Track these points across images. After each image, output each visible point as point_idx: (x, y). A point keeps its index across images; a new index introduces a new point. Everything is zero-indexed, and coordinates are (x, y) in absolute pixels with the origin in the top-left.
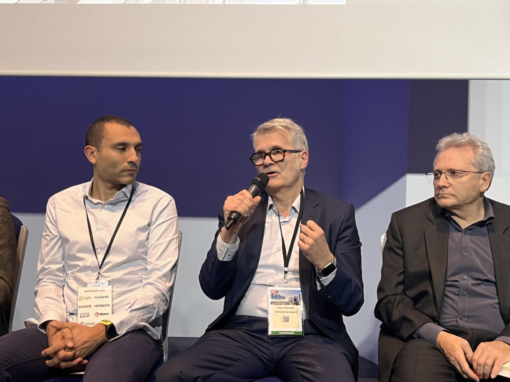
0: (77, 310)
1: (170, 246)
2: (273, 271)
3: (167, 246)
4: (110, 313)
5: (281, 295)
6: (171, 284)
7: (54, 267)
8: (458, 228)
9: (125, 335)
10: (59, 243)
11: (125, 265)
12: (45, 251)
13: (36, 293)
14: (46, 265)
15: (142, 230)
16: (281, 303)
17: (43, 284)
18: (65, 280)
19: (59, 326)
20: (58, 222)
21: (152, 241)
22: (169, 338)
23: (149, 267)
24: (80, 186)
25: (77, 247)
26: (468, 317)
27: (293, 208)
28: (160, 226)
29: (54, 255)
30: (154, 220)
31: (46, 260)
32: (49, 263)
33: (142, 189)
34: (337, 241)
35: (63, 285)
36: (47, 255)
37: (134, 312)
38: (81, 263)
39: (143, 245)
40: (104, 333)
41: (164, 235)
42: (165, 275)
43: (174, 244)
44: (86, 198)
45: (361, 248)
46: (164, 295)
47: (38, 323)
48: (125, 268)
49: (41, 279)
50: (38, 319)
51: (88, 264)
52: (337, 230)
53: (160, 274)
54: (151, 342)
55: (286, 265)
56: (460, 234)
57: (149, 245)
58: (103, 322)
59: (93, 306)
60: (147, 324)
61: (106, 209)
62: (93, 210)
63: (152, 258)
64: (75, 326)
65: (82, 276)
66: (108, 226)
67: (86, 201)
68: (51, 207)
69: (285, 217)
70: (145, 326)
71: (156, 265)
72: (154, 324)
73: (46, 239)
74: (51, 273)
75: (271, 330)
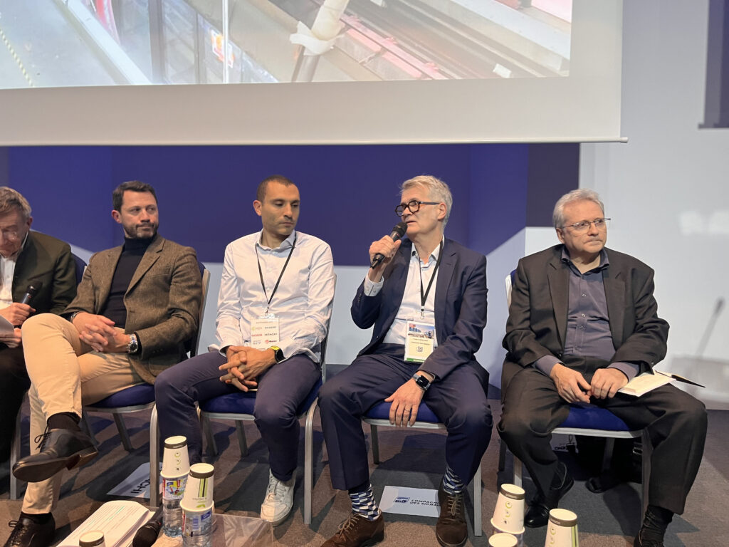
0: (250, 338)
1: (327, 286)
2: (412, 309)
3: (325, 286)
4: (278, 339)
5: (418, 328)
6: (328, 317)
7: (232, 302)
8: (577, 273)
9: (290, 358)
10: (236, 282)
11: (290, 301)
12: (224, 289)
13: (217, 324)
14: (225, 300)
15: (304, 272)
16: (417, 336)
17: (222, 316)
18: (240, 314)
19: (236, 349)
20: (235, 266)
21: (312, 282)
23: (310, 304)
24: (252, 235)
25: (248, 286)
26: (583, 347)
27: (432, 256)
28: (318, 269)
29: (231, 293)
30: (313, 263)
32: (229, 299)
35: (239, 317)
36: (226, 292)
37: (298, 340)
38: (254, 299)
39: (304, 284)
40: (273, 357)
41: (322, 276)
42: (323, 310)
43: (330, 284)
44: (257, 245)
46: (323, 326)
47: (219, 348)
48: (290, 303)
49: (220, 313)
50: (219, 345)
51: (259, 300)
53: (320, 308)
54: (312, 364)
55: (423, 304)
56: (579, 278)
57: (310, 285)
58: (273, 348)
59: (263, 335)
60: (309, 350)
61: (274, 255)
62: (263, 256)
63: (312, 295)
64: (249, 350)
65: (254, 309)
66: (275, 269)
67: (257, 248)
68: (229, 253)
69: (425, 263)
70: (307, 352)
71: (315, 301)
72: (314, 349)
73: (225, 279)
74: (229, 307)
75: (407, 357)
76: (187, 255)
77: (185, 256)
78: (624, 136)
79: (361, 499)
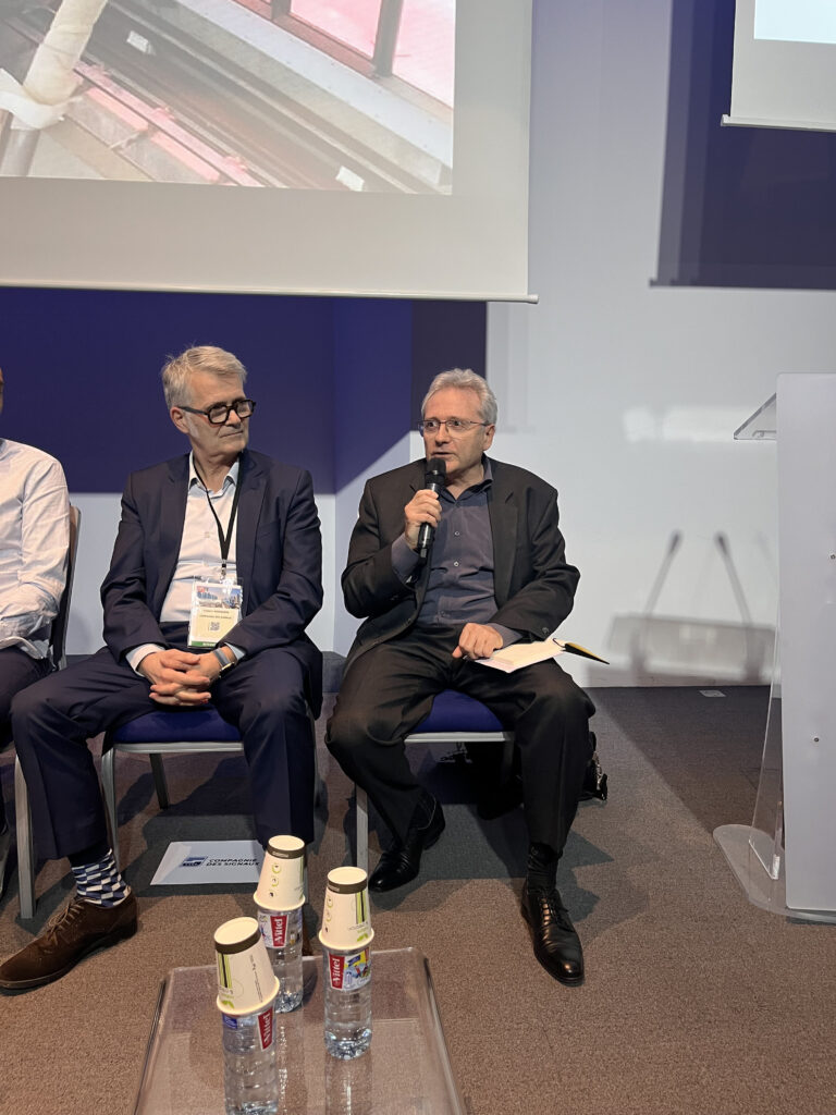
1: (56, 530)
3: (52, 530)
5: (212, 593)
8: (449, 499)
15: (10, 505)
16: (210, 605)
21: (28, 524)
22: (68, 657)
23: (27, 560)
27: (229, 478)
28: (38, 502)
30: (28, 492)
33: (10, 450)
34: (287, 520)
41: (47, 514)
42: (51, 571)
43: (63, 528)
45: (321, 528)
46: (53, 598)
52: (286, 506)
57: (24, 529)
60: (22, 639)
63: (29, 546)
69: (216, 491)
70: (20, 642)
75: (192, 639)
78: (533, 293)
79: (89, 874)
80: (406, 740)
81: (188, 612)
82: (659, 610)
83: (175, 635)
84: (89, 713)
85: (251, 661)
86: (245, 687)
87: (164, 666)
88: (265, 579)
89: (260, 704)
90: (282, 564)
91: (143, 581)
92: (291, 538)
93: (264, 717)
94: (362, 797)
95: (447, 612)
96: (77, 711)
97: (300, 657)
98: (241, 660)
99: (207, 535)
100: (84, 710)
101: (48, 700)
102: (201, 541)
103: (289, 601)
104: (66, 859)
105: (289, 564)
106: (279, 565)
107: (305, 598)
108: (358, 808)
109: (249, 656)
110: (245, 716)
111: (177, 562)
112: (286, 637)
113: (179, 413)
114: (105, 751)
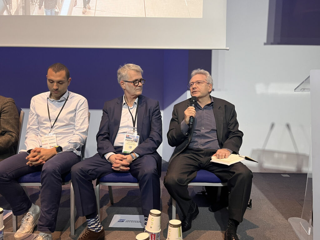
3: (84, 120)
5: (130, 137)
7: (35, 127)
8: (200, 108)
10: (36, 117)
11: (64, 127)
12: (30, 120)
13: (26, 138)
14: (31, 126)
15: (72, 112)
16: (130, 141)
17: (29, 134)
20: (36, 108)
21: (77, 118)
23: (77, 128)
25: (43, 119)
27: (135, 102)
28: (81, 111)
29: (34, 122)
30: (78, 108)
31: (31, 124)
32: (33, 125)
34: (152, 116)
35: (38, 134)
36: (31, 122)
39: (73, 118)
41: (83, 115)
44: (48, 98)
49: (28, 132)
51: (48, 126)
52: (152, 111)
55: (134, 126)
56: (201, 110)
59: (48, 143)
62: (51, 104)
66: (57, 110)
67: (48, 100)
68: (33, 103)
69: (131, 107)
73: (30, 115)
74: (33, 129)
75: (124, 151)
76: (9, 102)
77: (8, 102)
78: (228, 47)
79: (92, 222)
80: (189, 185)
81: (123, 143)
82: (268, 148)
83: (118, 150)
84: (93, 172)
85: (141, 158)
86: (140, 166)
87: (116, 159)
88: (145, 133)
89: (144, 171)
90: (151, 129)
91: (109, 134)
92: (153, 121)
93: (145, 175)
94: (174, 202)
95: (201, 145)
96: (90, 172)
97: (155, 158)
98: (138, 158)
99: (128, 120)
100: (92, 171)
101: (82, 168)
102: (126, 122)
103: (153, 140)
104: (85, 216)
105: (153, 129)
106: (150, 129)
107: (158, 139)
108: (173, 206)
109: (141, 156)
110: (140, 175)
111: (119, 128)
112: (151, 151)
113: (123, 83)
114: (97, 185)
